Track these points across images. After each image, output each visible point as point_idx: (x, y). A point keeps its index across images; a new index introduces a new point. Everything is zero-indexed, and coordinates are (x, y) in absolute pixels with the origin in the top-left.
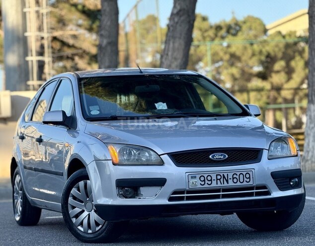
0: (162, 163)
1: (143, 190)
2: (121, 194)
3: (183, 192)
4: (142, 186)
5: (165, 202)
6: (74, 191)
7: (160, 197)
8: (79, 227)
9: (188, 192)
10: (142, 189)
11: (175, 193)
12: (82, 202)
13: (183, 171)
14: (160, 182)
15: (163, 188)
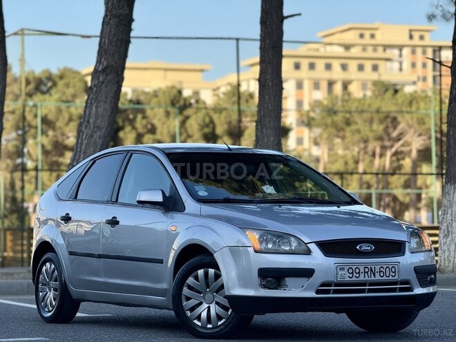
0: (308, 252)
1: (289, 281)
2: (263, 285)
3: (330, 285)
4: (288, 277)
5: (312, 294)
6: (190, 280)
7: (307, 289)
8: (196, 321)
9: (336, 285)
10: (287, 279)
11: (323, 285)
12: (200, 293)
13: (332, 261)
14: (307, 273)
15: (311, 279)
